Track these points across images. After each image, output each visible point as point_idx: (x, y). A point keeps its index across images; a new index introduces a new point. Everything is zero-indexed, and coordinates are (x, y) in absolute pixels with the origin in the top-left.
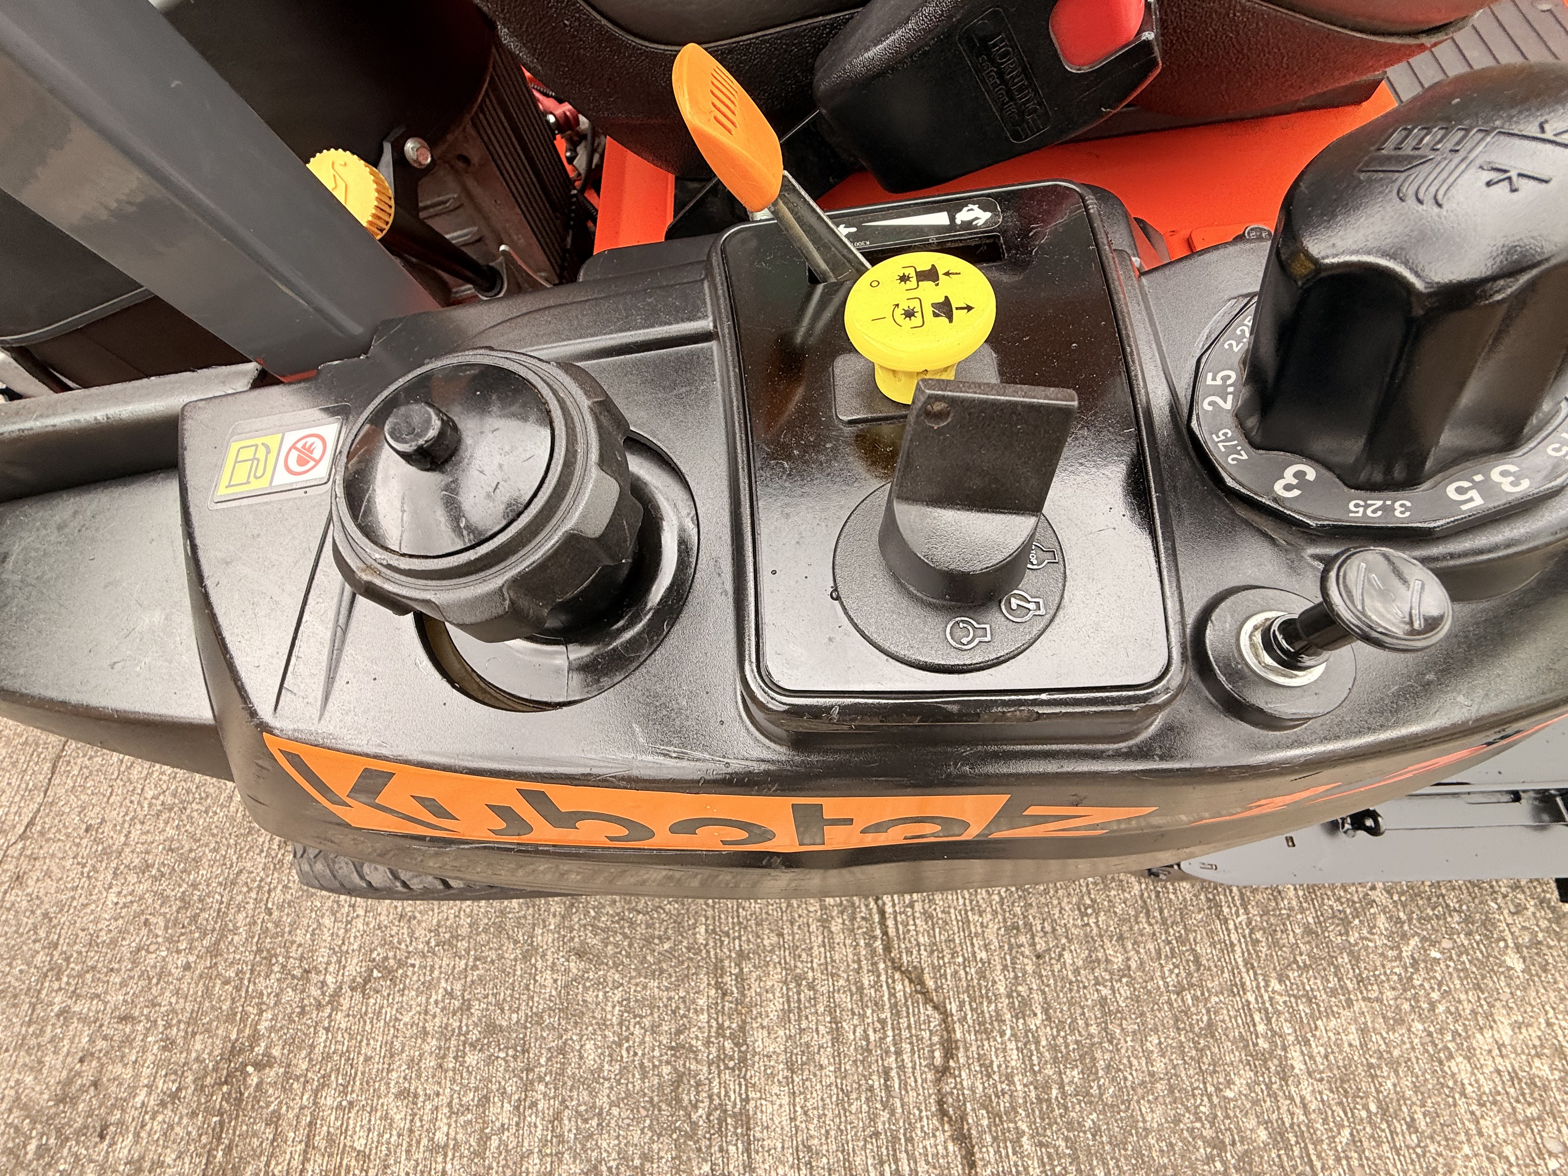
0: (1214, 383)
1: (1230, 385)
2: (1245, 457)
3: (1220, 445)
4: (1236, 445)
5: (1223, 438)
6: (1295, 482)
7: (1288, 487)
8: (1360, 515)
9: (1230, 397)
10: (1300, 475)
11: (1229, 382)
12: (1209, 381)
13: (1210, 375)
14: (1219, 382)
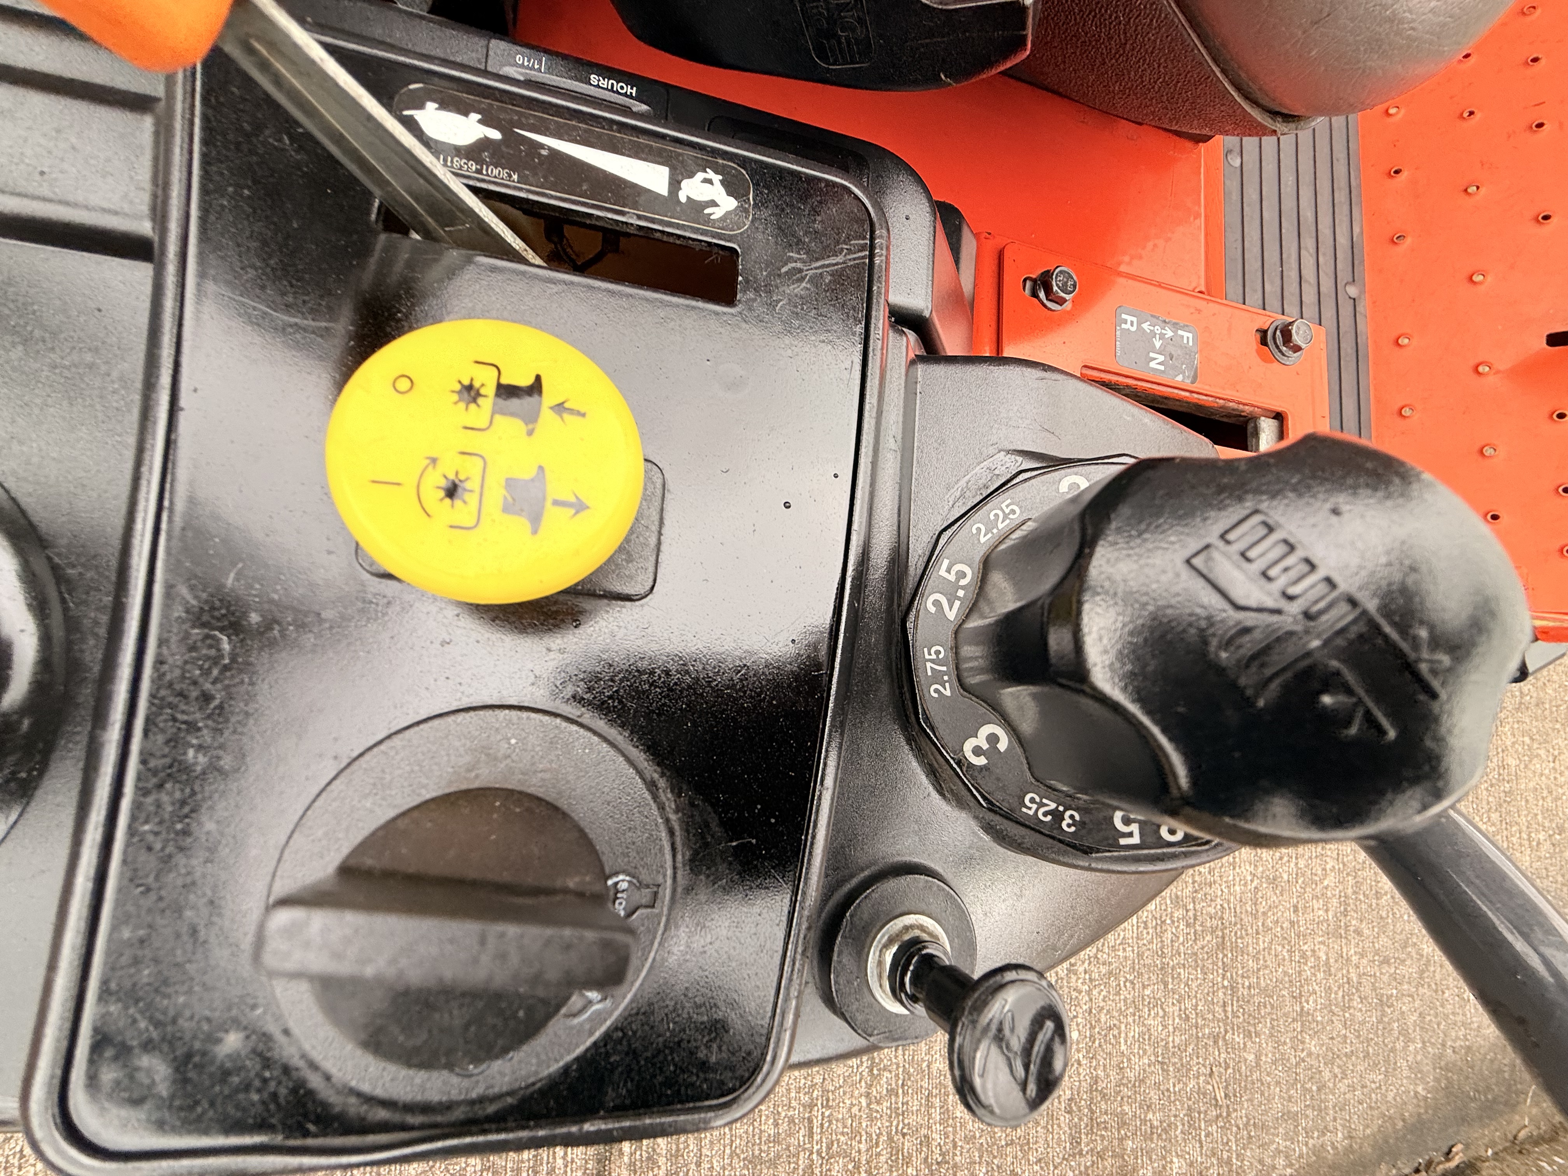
0: (946, 575)
1: (963, 588)
2: (948, 693)
3: (929, 665)
4: (945, 673)
5: (934, 657)
6: (985, 746)
7: (977, 751)
8: (1031, 813)
9: (957, 603)
10: (993, 739)
11: (963, 582)
12: (943, 572)
13: (946, 563)
14: (952, 577)
